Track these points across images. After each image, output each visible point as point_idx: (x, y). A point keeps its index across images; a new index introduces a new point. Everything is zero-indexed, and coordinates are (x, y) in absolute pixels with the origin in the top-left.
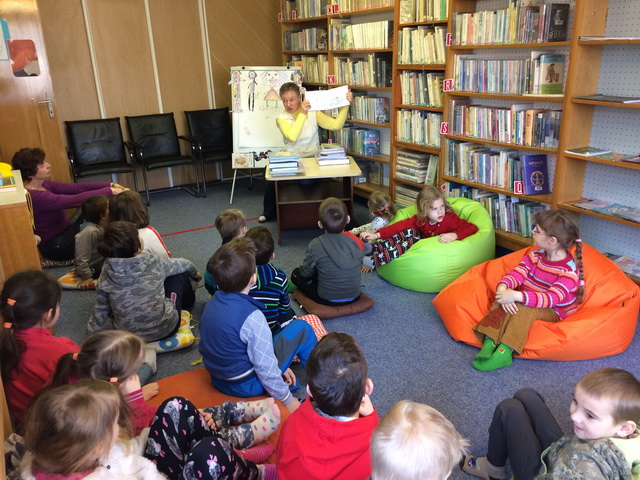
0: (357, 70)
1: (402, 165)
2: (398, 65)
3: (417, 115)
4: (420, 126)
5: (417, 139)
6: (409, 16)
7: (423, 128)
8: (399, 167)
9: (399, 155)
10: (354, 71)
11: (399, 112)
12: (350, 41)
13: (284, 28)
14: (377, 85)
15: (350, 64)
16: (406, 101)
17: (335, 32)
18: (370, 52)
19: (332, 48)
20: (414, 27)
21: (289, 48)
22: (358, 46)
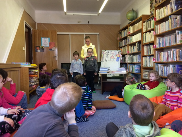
0: (134, 48)
1: (144, 74)
2: (143, 44)
3: (148, 57)
4: (149, 61)
5: (148, 65)
6: (145, 30)
7: (149, 62)
8: (143, 75)
9: (143, 71)
10: (134, 49)
11: (144, 58)
12: (132, 41)
13: (119, 41)
14: (138, 51)
15: (133, 47)
16: (145, 54)
17: (129, 39)
18: (136, 42)
19: (128, 43)
20: (146, 32)
21: (120, 46)
22: (134, 41)
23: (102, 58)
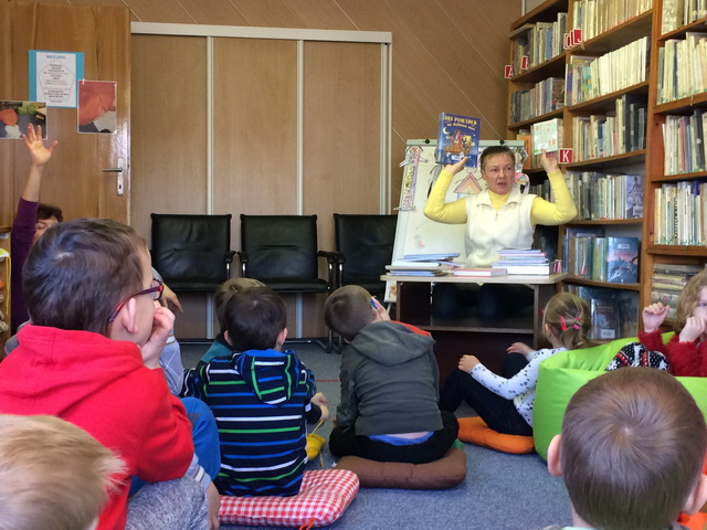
0: (605, 132)
1: (661, 290)
2: (656, 107)
3: (686, 188)
4: (689, 210)
5: (685, 238)
6: (675, 20)
7: (694, 214)
8: (656, 294)
9: (656, 272)
10: (600, 136)
11: (659, 191)
12: (594, 85)
13: (513, 88)
14: (628, 149)
15: (595, 124)
16: (671, 168)
17: (576, 76)
18: (618, 95)
19: (570, 100)
20: (679, 36)
21: (517, 119)
22: (606, 89)
23: (404, 187)
